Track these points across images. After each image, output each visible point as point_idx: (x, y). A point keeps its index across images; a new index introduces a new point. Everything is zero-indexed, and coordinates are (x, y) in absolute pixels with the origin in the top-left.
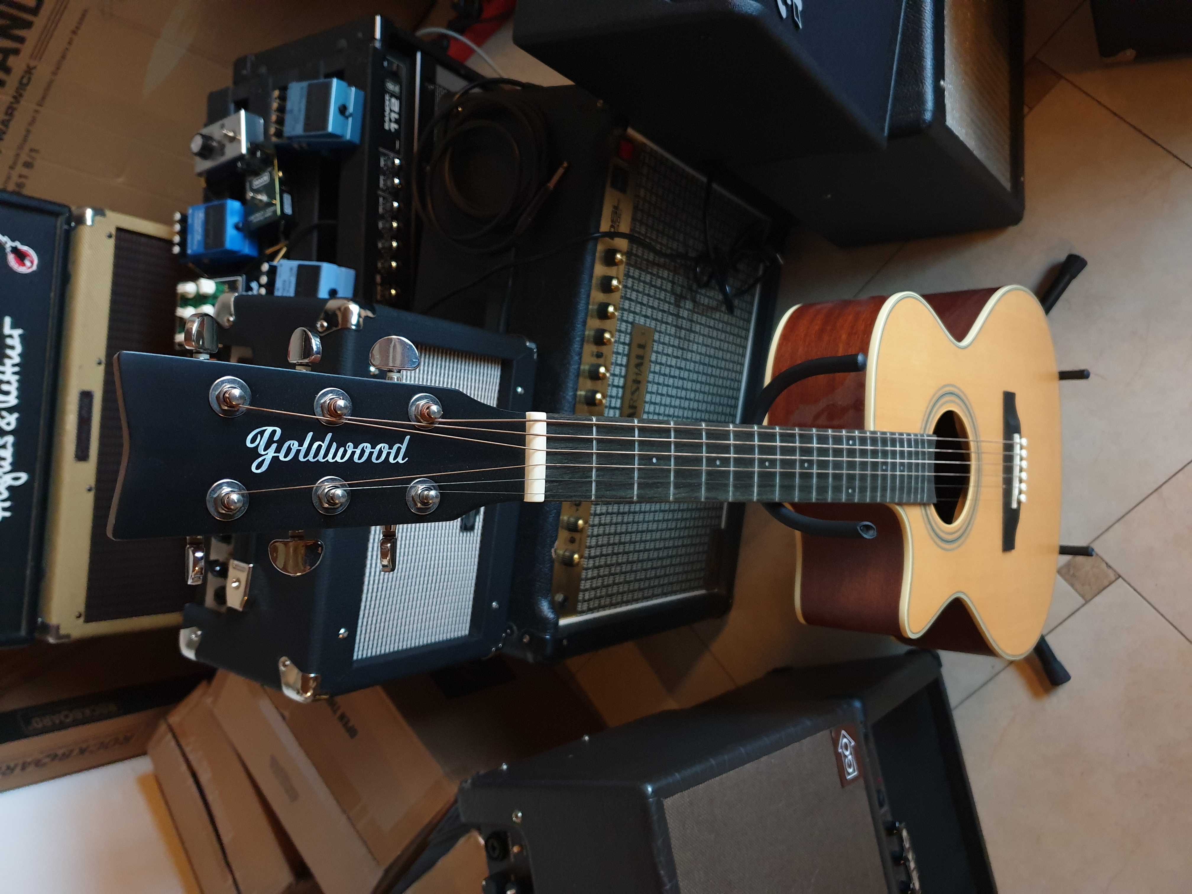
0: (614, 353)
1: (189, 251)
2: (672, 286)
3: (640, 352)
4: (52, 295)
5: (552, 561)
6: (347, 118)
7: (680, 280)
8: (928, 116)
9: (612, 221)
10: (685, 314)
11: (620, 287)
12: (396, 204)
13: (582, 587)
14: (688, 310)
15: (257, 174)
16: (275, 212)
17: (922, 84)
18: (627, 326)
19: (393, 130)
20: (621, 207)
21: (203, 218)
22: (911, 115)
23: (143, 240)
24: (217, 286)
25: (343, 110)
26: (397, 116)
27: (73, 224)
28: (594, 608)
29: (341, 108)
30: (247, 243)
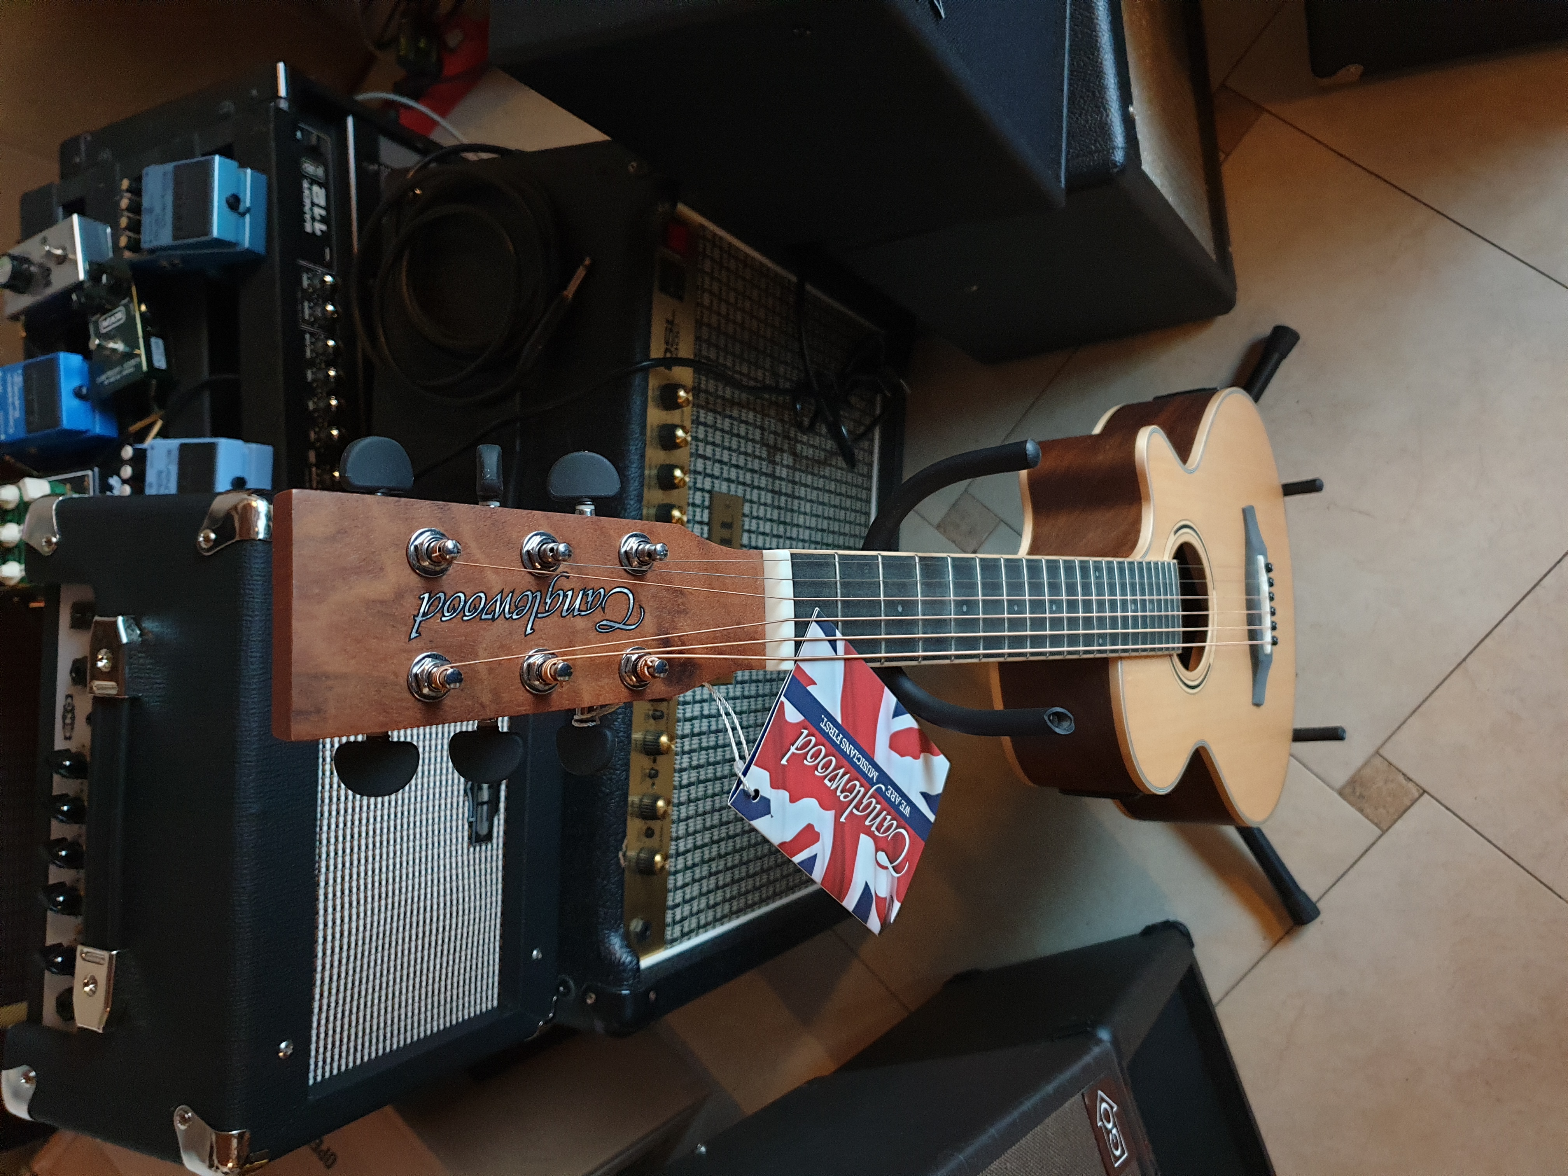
1: (4, 438)
2: (762, 434)
3: (725, 534)
5: (621, 871)
6: (243, 215)
7: (772, 424)
8: (1119, 156)
9: (667, 343)
10: (784, 473)
11: (689, 439)
12: (331, 343)
13: (669, 903)
14: (787, 466)
15: (105, 308)
16: (139, 365)
17: (1105, 110)
18: (704, 497)
19: (319, 233)
20: (676, 322)
21: (21, 385)
22: (1096, 156)
24: (51, 487)
25: (234, 203)
26: (323, 213)
28: (691, 931)
29: (232, 200)
30: (97, 417)
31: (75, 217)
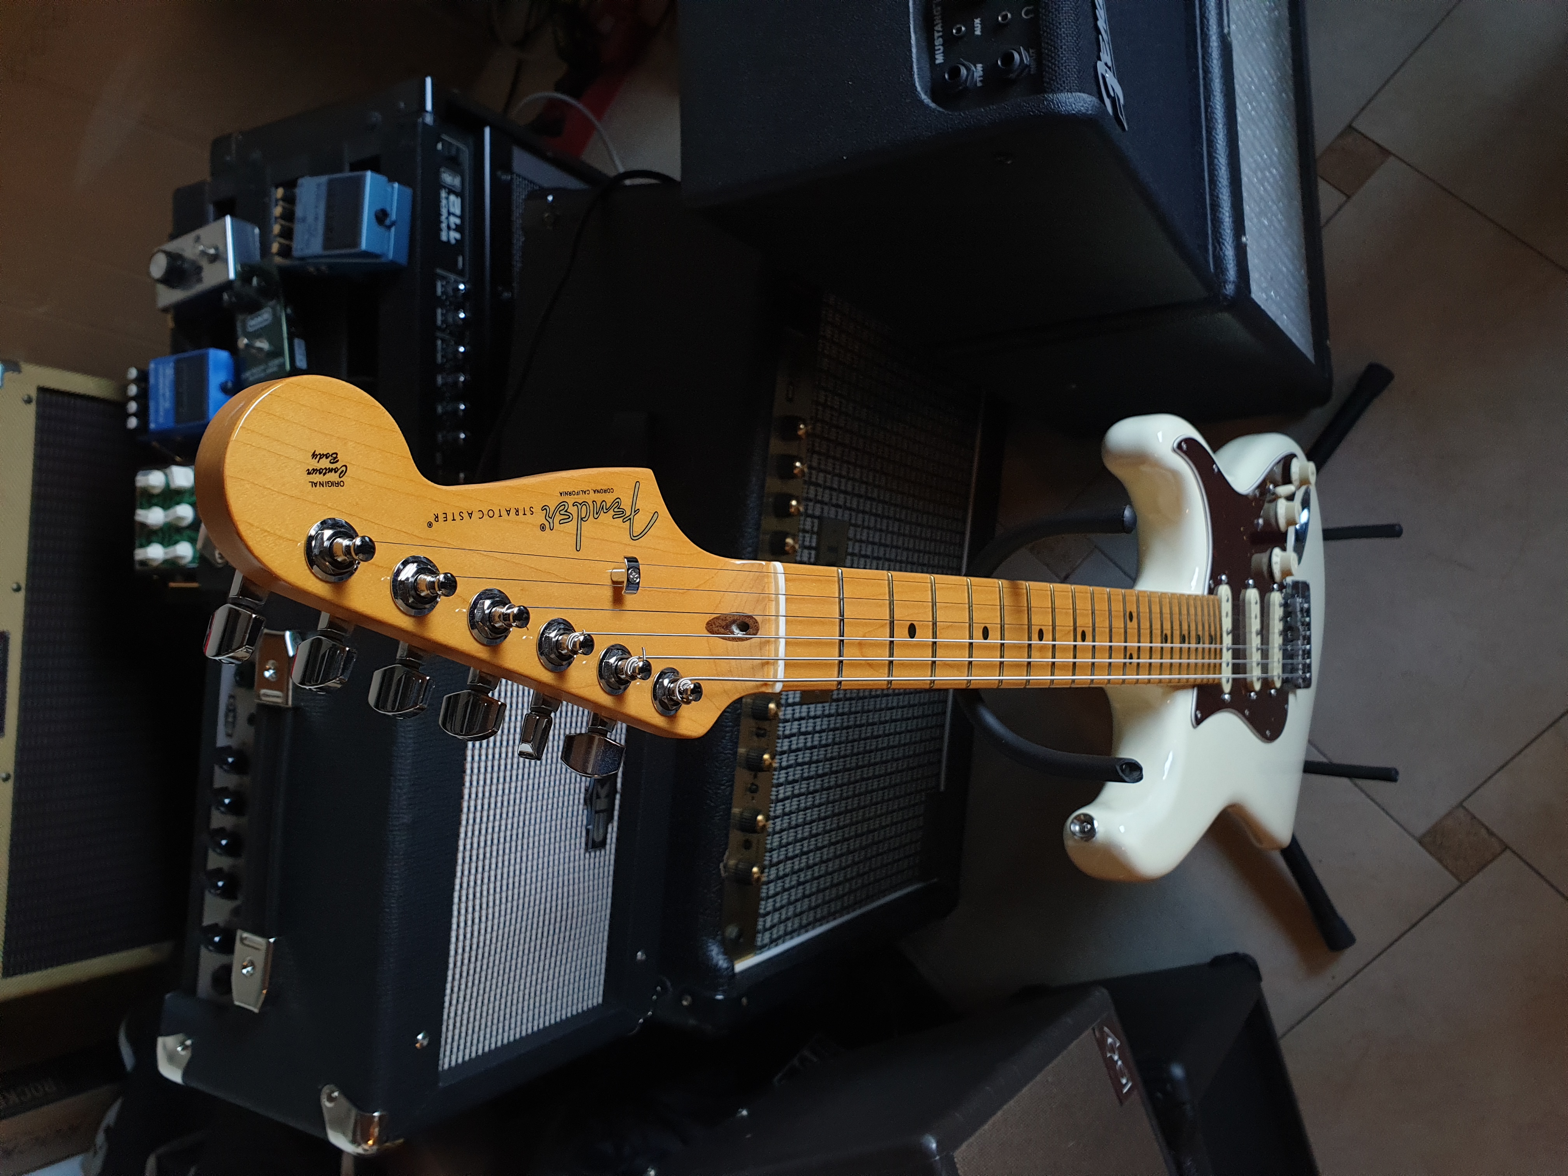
1: (152, 426)
3: (831, 557)
5: (721, 880)
6: (389, 228)
11: (806, 470)
12: (462, 349)
13: (761, 911)
18: (813, 522)
19: (453, 241)
21: (173, 377)
26: (458, 221)
28: (779, 938)
29: (380, 215)
31: (228, 219)
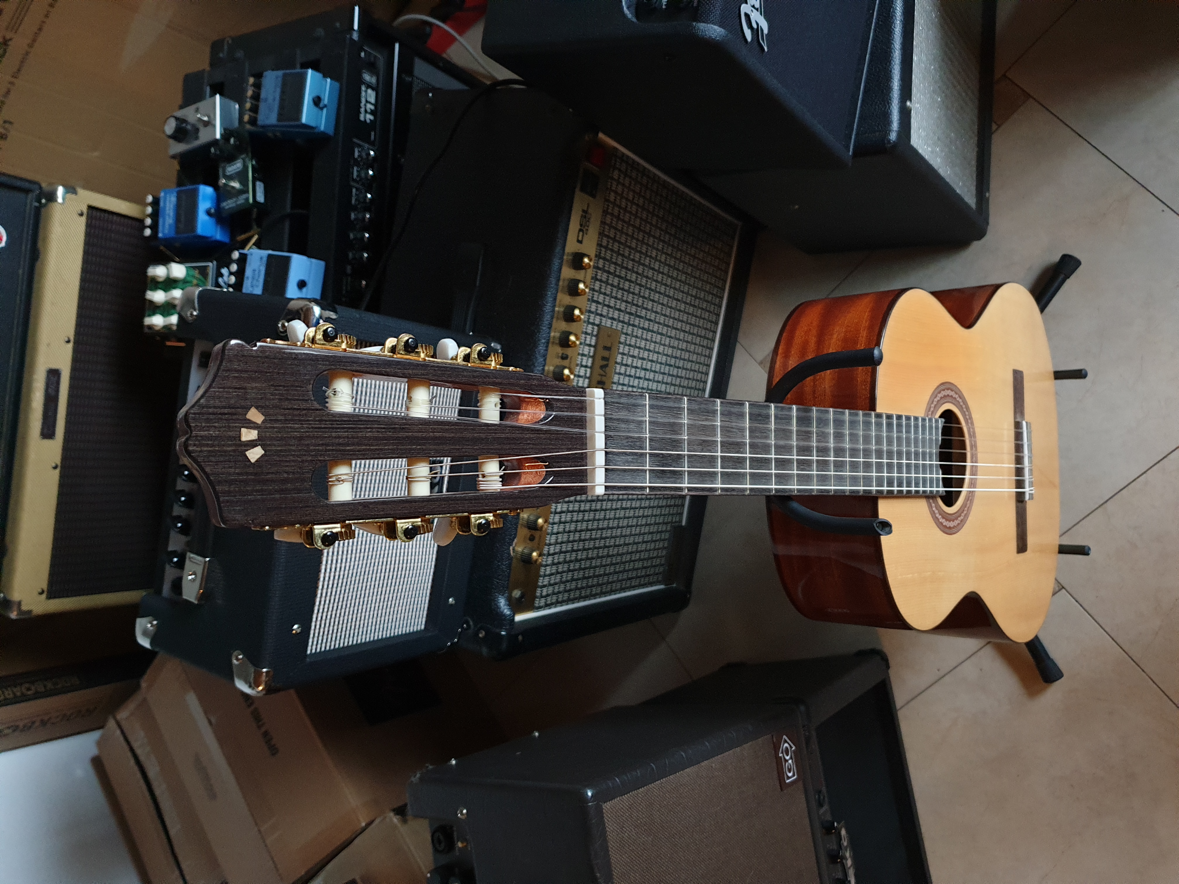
0: (579, 354)
1: (160, 235)
2: (640, 289)
3: (606, 354)
4: (20, 271)
5: (510, 558)
6: (322, 109)
8: (893, 136)
10: (653, 316)
11: (587, 290)
12: (369, 196)
13: (540, 584)
14: (656, 312)
15: (231, 159)
16: (247, 199)
17: (888, 103)
18: (593, 328)
19: (368, 121)
21: (175, 203)
22: (877, 134)
23: (115, 218)
24: (187, 271)
25: (317, 101)
26: (373, 107)
27: (43, 201)
28: (552, 604)
29: (316, 100)
30: (219, 229)
